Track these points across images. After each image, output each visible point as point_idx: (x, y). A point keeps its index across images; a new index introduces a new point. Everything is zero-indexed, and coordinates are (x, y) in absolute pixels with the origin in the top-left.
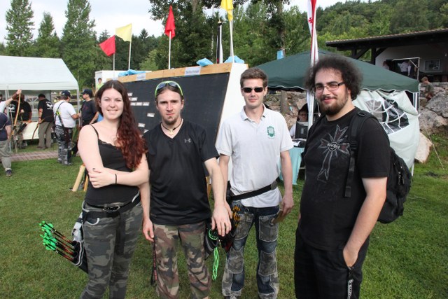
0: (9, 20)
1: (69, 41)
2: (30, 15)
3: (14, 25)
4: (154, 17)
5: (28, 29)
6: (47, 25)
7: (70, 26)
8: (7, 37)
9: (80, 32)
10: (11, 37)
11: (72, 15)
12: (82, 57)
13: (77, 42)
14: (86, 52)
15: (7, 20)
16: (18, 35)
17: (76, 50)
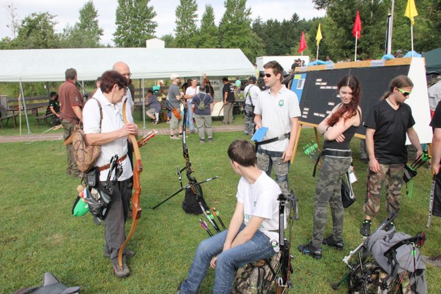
0: (178, 14)
1: (227, 29)
2: (195, 9)
3: (182, 18)
4: (317, 6)
5: (193, 21)
6: (209, 17)
7: (229, 15)
8: (176, 29)
9: (238, 21)
10: (179, 29)
11: (230, 6)
12: (238, 43)
13: (235, 30)
14: (242, 39)
15: (177, 15)
16: (185, 27)
17: (234, 37)
